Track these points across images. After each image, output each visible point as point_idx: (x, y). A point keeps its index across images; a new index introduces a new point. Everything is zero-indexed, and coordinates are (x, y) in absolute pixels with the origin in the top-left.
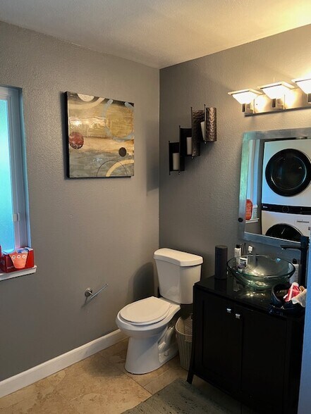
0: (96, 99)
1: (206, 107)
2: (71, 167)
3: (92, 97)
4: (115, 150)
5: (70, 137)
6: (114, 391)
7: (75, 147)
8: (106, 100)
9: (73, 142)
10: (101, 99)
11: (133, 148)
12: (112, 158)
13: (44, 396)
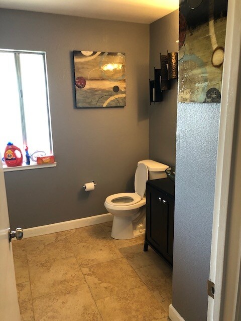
0: (94, 53)
1: (169, 52)
2: (77, 101)
3: (92, 52)
4: (110, 88)
5: (76, 80)
6: (98, 245)
7: (80, 87)
8: (102, 53)
9: (79, 84)
10: (99, 53)
11: (125, 86)
12: (107, 94)
13: (59, 239)
